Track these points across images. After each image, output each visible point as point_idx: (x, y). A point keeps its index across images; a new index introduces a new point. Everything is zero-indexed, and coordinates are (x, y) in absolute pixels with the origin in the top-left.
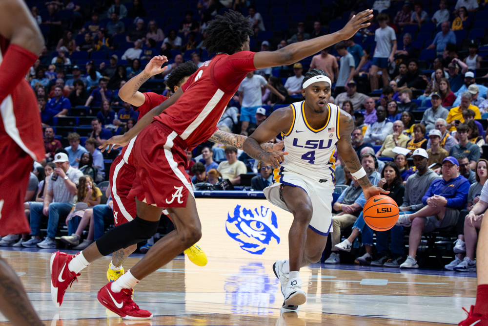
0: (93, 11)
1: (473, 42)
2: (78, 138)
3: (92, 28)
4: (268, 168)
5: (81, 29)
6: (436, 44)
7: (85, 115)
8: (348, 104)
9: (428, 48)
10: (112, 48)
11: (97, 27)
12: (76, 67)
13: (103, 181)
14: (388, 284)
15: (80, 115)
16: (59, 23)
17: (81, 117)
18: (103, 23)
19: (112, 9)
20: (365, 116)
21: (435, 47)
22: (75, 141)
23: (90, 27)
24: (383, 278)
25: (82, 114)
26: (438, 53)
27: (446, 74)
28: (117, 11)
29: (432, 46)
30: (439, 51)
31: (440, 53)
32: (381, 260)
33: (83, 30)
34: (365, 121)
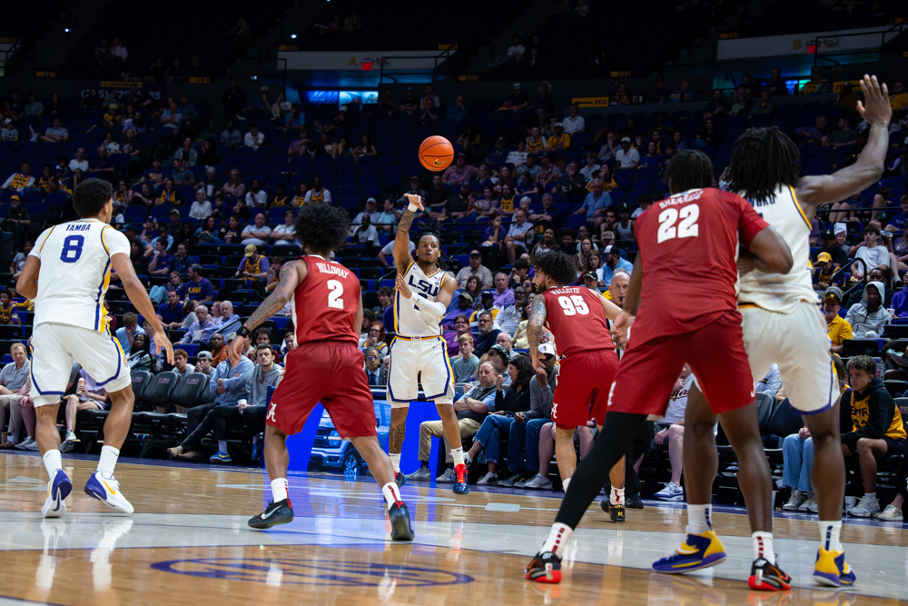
0: (154, 156)
1: (625, 205)
4: (376, 358)
5: (140, 178)
6: (587, 208)
8: (475, 280)
9: (576, 213)
10: (179, 202)
11: (160, 175)
13: (161, 371)
14: (521, 511)
16: (112, 169)
18: (168, 171)
19: (180, 153)
20: (495, 297)
21: (585, 212)
23: (151, 175)
24: (514, 503)
26: (588, 219)
27: (595, 245)
28: (186, 156)
29: (582, 210)
30: (590, 217)
31: (591, 220)
32: (511, 479)
33: (143, 179)
34: (495, 302)
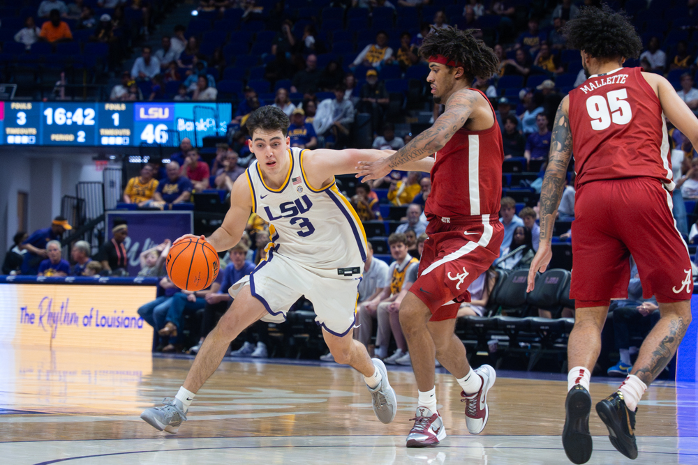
0: (530, 16)
2: (513, 205)
3: (528, 41)
7: (520, 171)
11: (536, 39)
12: (503, 100)
15: (512, 171)
17: (514, 174)
19: (559, 11)
22: (509, 209)
25: (515, 169)
28: (566, 15)
